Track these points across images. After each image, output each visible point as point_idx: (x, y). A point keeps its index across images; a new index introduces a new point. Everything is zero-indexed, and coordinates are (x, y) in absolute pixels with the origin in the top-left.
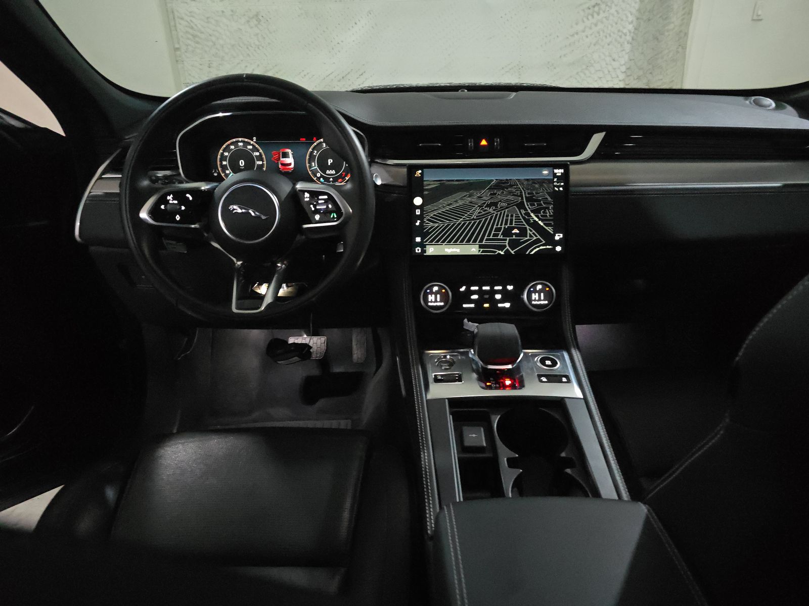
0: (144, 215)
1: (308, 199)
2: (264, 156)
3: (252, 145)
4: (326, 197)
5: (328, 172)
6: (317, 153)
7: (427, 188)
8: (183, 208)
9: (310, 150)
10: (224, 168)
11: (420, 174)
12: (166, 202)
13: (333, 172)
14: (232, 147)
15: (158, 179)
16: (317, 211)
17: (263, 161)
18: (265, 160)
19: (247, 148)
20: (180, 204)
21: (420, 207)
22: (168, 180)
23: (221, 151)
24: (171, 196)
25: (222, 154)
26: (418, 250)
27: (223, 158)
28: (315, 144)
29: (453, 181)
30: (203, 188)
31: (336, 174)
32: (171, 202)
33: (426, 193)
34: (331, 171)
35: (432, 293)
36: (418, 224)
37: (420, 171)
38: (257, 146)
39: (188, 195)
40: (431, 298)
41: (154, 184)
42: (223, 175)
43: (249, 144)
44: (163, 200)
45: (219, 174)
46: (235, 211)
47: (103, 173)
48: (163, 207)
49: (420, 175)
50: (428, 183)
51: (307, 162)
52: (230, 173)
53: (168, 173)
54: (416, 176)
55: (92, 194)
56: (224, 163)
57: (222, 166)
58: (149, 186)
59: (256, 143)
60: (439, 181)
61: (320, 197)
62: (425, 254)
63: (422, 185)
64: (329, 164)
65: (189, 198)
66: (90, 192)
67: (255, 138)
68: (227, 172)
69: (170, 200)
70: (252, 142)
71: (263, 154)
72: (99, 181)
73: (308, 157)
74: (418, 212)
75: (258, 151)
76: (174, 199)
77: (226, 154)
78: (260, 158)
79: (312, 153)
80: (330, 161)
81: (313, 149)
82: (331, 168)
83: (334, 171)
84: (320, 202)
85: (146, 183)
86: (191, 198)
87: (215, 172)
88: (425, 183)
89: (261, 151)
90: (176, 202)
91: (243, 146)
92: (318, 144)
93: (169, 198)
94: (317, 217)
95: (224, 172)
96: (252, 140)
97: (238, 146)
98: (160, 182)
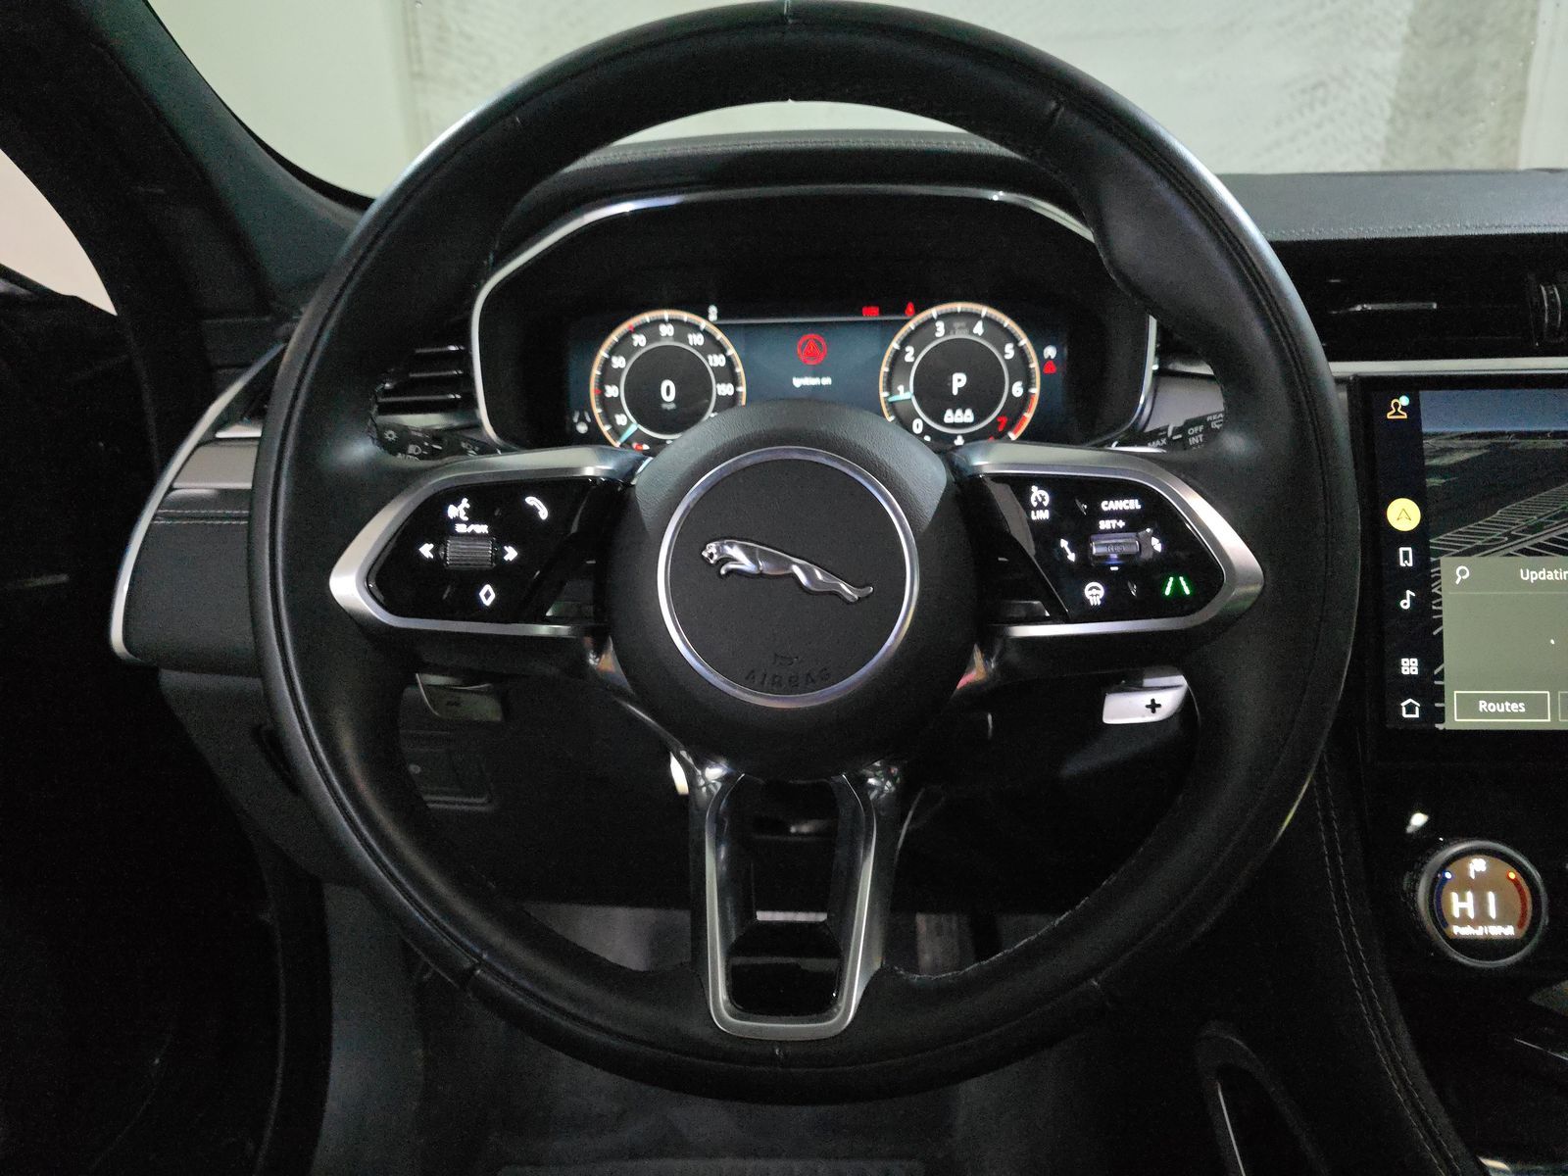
0: (347, 586)
1: (1043, 515)
2: (740, 370)
3: (706, 333)
4: (1133, 504)
5: (949, 417)
6: (916, 356)
7: (1435, 462)
8: (511, 554)
9: (895, 345)
10: (610, 407)
11: (1404, 408)
12: (441, 531)
13: (968, 416)
14: (639, 340)
15: (405, 437)
16: (1091, 568)
17: (736, 384)
18: (743, 378)
19: (686, 341)
20: (499, 537)
21: (1415, 538)
22: (442, 445)
23: (603, 353)
24: (465, 503)
25: (607, 362)
26: (1410, 710)
27: (609, 375)
28: (911, 325)
29: (1543, 434)
30: (589, 471)
31: (977, 421)
32: (460, 528)
33: (1433, 482)
34: (959, 412)
35: (1464, 884)
36: (1405, 604)
37: (1404, 401)
38: (719, 336)
39: (531, 501)
40: (1460, 904)
41: (395, 454)
42: (605, 429)
43: (696, 328)
44: (429, 521)
45: (593, 426)
46: (731, 566)
47: (221, 423)
48: (426, 550)
49: (1405, 416)
50: (1443, 444)
51: (881, 385)
52: (629, 422)
53: (434, 420)
54: (1389, 416)
55: (174, 493)
56: (612, 391)
57: (604, 402)
58: (372, 465)
59: (716, 325)
60: (1491, 435)
61: (1107, 506)
62: (1440, 727)
63: (1420, 454)
64: (955, 392)
65: (534, 510)
66: (171, 489)
67: (713, 311)
68: (621, 420)
69: (458, 520)
70: (703, 324)
71: (737, 360)
72: (201, 449)
73: (885, 369)
74: (1406, 558)
75: (722, 350)
76: (474, 516)
77: (618, 362)
78: (728, 374)
79: (898, 355)
80: (959, 381)
81: (904, 343)
82: (961, 402)
83: (969, 412)
84: (1104, 525)
85: (360, 450)
86: (543, 513)
87: (582, 419)
88: (1428, 443)
89: (731, 351)
90: (482, 529)
91: (676, 337)
92: (919, 327)
93: (453, 511)
94: (1094, 593)
95: (610, 419)
96: (705, 315)
97: (657, 336)
98: (412, 449)
